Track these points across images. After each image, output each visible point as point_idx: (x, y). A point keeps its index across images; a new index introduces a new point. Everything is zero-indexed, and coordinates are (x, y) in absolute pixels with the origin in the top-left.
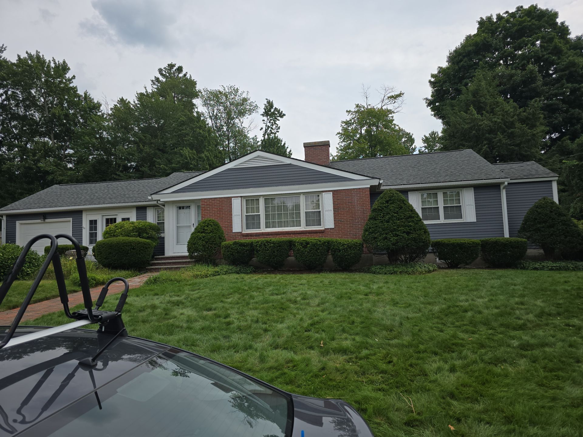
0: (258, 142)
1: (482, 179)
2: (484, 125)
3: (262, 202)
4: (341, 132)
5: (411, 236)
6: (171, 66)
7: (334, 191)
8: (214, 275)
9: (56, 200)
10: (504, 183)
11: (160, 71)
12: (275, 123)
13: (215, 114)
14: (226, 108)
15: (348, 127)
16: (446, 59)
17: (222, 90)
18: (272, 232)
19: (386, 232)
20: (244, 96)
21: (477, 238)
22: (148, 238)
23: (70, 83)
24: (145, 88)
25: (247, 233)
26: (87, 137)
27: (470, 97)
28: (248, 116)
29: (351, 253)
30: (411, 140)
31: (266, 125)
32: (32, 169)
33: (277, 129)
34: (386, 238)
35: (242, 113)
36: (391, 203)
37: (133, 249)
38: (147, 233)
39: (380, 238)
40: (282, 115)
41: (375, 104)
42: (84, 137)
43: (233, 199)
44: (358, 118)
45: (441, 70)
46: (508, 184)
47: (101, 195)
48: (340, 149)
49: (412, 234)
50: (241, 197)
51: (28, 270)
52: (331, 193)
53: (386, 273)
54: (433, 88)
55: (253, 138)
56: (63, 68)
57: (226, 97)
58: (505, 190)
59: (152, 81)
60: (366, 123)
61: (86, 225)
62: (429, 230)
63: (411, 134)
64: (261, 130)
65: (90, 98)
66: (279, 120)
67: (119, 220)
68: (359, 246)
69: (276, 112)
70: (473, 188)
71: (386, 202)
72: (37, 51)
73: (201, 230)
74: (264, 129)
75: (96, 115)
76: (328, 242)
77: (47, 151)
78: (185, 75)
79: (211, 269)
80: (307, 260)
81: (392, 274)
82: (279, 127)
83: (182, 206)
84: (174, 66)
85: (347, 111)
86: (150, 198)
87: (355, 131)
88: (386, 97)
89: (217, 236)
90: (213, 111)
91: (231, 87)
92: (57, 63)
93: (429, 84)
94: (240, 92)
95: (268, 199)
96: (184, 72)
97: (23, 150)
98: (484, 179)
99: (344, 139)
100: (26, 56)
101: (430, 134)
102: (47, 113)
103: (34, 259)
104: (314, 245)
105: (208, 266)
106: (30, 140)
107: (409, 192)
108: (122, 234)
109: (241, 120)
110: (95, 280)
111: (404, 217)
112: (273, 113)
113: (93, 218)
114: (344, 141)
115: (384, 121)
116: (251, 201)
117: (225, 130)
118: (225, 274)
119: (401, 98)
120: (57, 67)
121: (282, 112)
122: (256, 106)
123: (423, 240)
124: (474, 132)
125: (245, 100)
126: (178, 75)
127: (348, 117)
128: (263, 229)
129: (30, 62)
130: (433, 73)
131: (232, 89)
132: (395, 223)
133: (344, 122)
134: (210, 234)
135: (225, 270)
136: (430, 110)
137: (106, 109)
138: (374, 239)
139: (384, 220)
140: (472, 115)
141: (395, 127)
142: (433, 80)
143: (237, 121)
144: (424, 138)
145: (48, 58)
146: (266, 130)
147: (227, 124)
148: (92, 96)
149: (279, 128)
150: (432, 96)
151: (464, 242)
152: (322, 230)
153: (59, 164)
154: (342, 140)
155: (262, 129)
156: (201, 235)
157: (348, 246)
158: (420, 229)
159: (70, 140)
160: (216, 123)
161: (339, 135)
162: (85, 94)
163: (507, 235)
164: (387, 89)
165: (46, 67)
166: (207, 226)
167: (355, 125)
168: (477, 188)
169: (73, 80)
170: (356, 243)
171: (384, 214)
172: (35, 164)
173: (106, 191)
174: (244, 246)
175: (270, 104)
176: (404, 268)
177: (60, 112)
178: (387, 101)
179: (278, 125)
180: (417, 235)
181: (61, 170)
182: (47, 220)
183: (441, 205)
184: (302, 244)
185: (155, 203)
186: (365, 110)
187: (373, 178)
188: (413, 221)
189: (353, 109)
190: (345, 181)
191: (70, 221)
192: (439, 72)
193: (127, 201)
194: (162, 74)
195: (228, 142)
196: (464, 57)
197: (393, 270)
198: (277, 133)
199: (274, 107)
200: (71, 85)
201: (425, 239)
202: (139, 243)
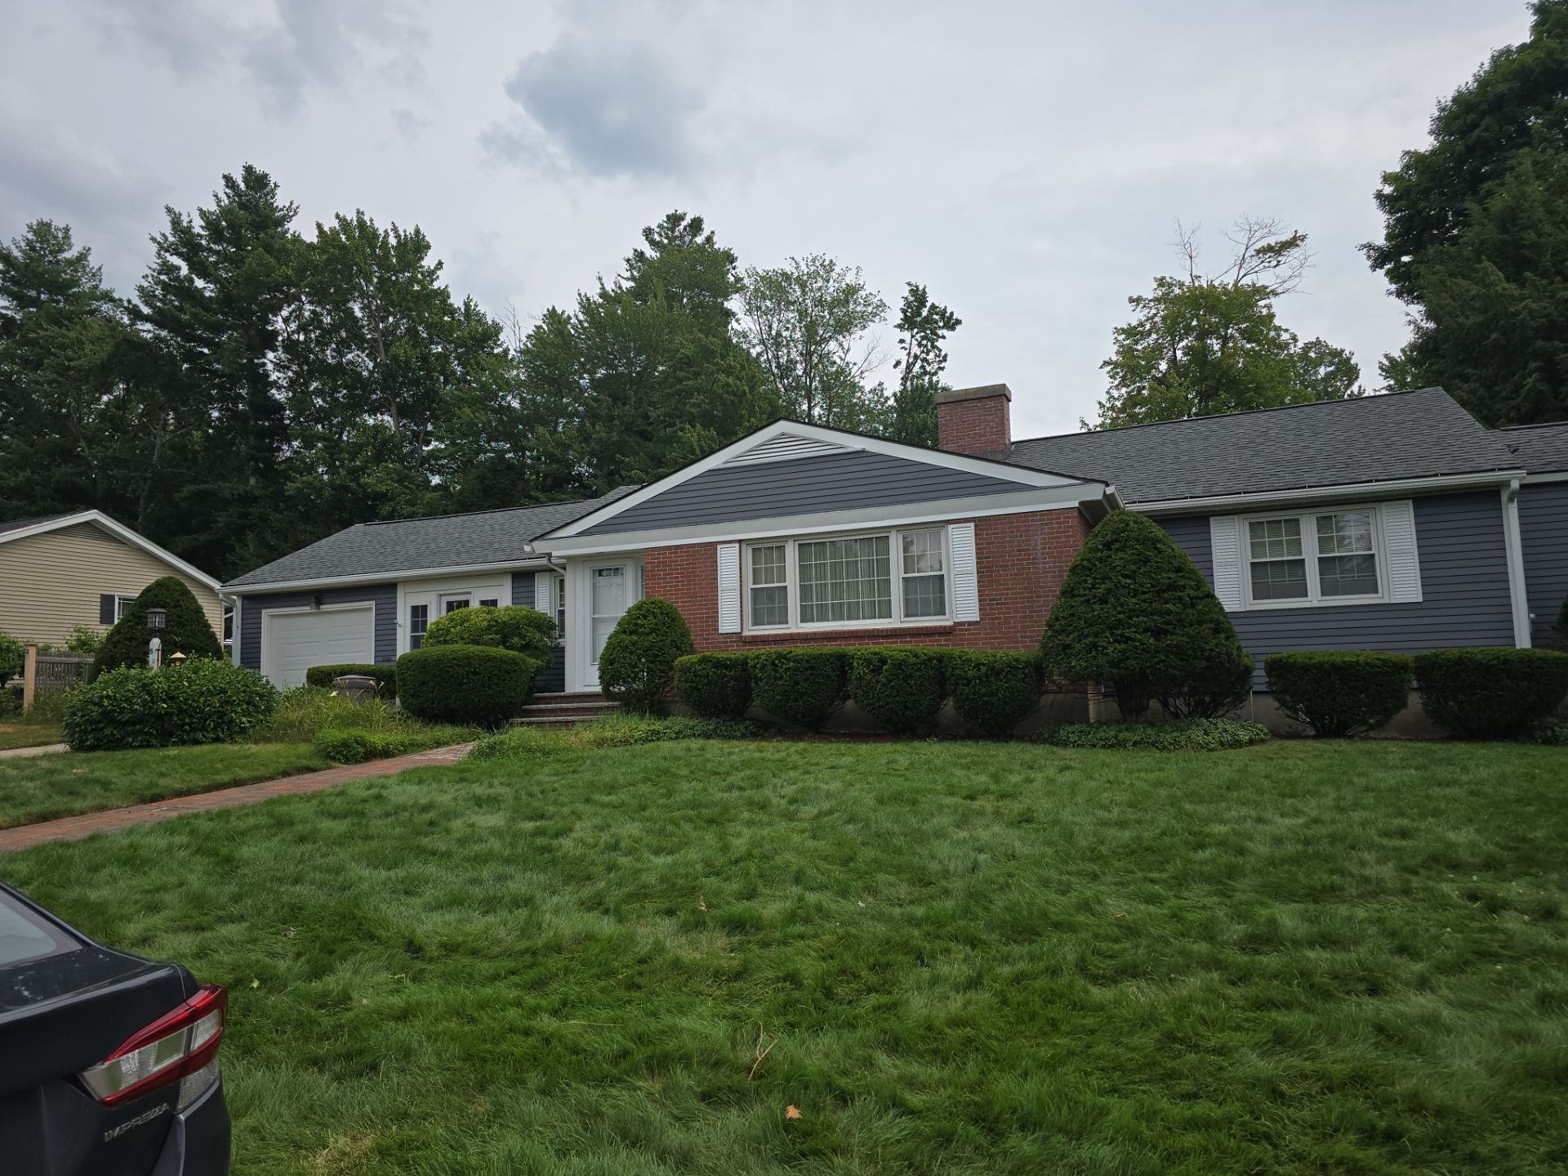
0: (887, 399)
1: (1436, 475)
2: (1525, 313)
3: (791, 553)
4: (1114, 358)
5: (1169, 640)
6: (674, 219)
7: (979, 522)
8: (646, 740)
9: (346, 560)
10: (1507, 484)
11: (648, 233)
12: (933, 347)
13: (774, 333)
14: (803, 314)
15: (1136, 342)
16: (1427, 125)
17: (789, 268)
18: (815, 633)
19: (1096, 629)
20: (850, 279)
21: (1403, 650)
22: (522, 649)
23: (432, 281)
24: (600, 279)
25: (753, 636)
26: (467, 410)
27: (1491, 231)
28: (860, 333)
29: (997, 689)
30: (1347, 370)
31: (909, 354)
32: (347, 489)
33: (940, 362)
34: (1095, 646)
35: (843, 327)
36: (1118, 550)
37: (475, 673)
38: (523, 637)
39: (1078, 646)
40: (951, 323)
41: (1217, 274)
42: (460, 408)
43: (719, 547)
44: (1164, 318)
45: (1416, 161)
46: (1523, 486)
47: (442, 545)
48: (1108, 405)
49: (1172, 634)
50: (740, 541)
51: (244, 719)
52: (972, 525)
53: (1094, 746)
54: (1391, 213)
55: (873, 391)
56: (416, 246)
57: (803, 286)
58: (1515, 504)
59: (628, 261)
60: (1188, 330)
61: (403, 618)
62: (1236, 629)
63: (1347, 352)
64: (895, 366)
65: (478, 314)
66: (944, 337)
67: (475, 604)
68: (1023, 668)
69: (936, 317)
70: (1410, 503)
71: (1104, 545)
72: (358, 212)
73: (630, 625)
74: (903, 365)
75: (490, 354)
76: (941, 659)
77: (382, 447)
78: (709, 240)
79: (643, 725)
80: (880, 706)
81: (1112, 746)
82: (946, 356)
83: (604, 567)
84: (681, 218)
85: (1131, 300)
86: (527, 548)
87: (1156, 352)
88: (1251, 252)
89: (668, 641)
90: (770, 327)
91: (814, 261)
92: (402, 234)
93: (1375, 203)
94: (837, 269)
95: (808, 546)
96: (706, 233)
97: (333, 447)
98: (1442, 475)
99: (1124, 378)
100: (336, 224)
101: (1403, 350)
102: (383, 355)
103: (258, 694)
104: (900, 665)
105: (642, 717)
106: (348, 422)
107: (1211, 519)
108: (463, 638)
109: (846, 346)
110: (364, 746)
111: (1153, 586)
112: (928, 320)
113: (419, 601)
114: (1123, 383)
115: (1247, 319)
116: (766, 552)
117: (800, 373)
118: (676, 738)
119: (1297, 249)
120: (402, 244)
121: (952, 314)
122: (882, 305)
123: (1207, 654)
124: (1494, 336)
125: (851, 291)
126: (691, 241)
127: (1135, 317)
128: (795, 625)
129: (343, 238)
130: (1389, 171)
131: (817, 263)
132: (1121, 605)
133: (1123, 331)
134: (650, 637)
135: (676, 728)
136: (1386, 280)
137: (513, 340)
138: (1064, 651)
139: (1094, 597)
140: (1488, 286)
141: (1279, 336)
142: (1388, 190)
143: (832, 345)
144: (1387, 363)
145: (382, 226)
146: (907, 367)
147: (807, 356)
148: (482, 309)
149: (945, 359)
150: (1389, 237)
151: (1355, 659)
152: (945, 627)
153: (407, 477)
154: (1117, 382)
155: (898, 363)
156: (628, 639)
157: (993, 669)
158: (1200, 623)
159: (434, 418)
160: (777, 358)
161: (1109, 368)
162: (467, 305)
163: (1523, 640)
164: (1256, 228)
165: (380, 248)
166: (645, 617)
167: (1154, 336)
168: (1423, 501)
169: (439, 273)
170: (1017, 660)
171: (1095, 578)
172: (356, 480)
173: (456, 535)
174: (726, 667)
175: (918, 297)
176: (1149, 731)
177: (409, 353)
178: (1255, 262)
179: (940, 350)
180: (1185, 639)
181: (411, 489)
182: (324, 608)
183: (1310, 552)
184: (869, 662)
185: (544, 561)
186: (1184, 292)
187: (1087, 481)
188: (1180, 599)
189: (1149, 291)
190: (1006, 491)
191: (371, 609)
192: (1407, 167)
193: (490, 558)
194: (652, 242)
195: (809, 403)
196: (1483, 114)
197: (1116, 738)
198: (940, 372)
199: (928, 305)
200: (436, 285)
201: (1212, 650)
202: (489, 659)
